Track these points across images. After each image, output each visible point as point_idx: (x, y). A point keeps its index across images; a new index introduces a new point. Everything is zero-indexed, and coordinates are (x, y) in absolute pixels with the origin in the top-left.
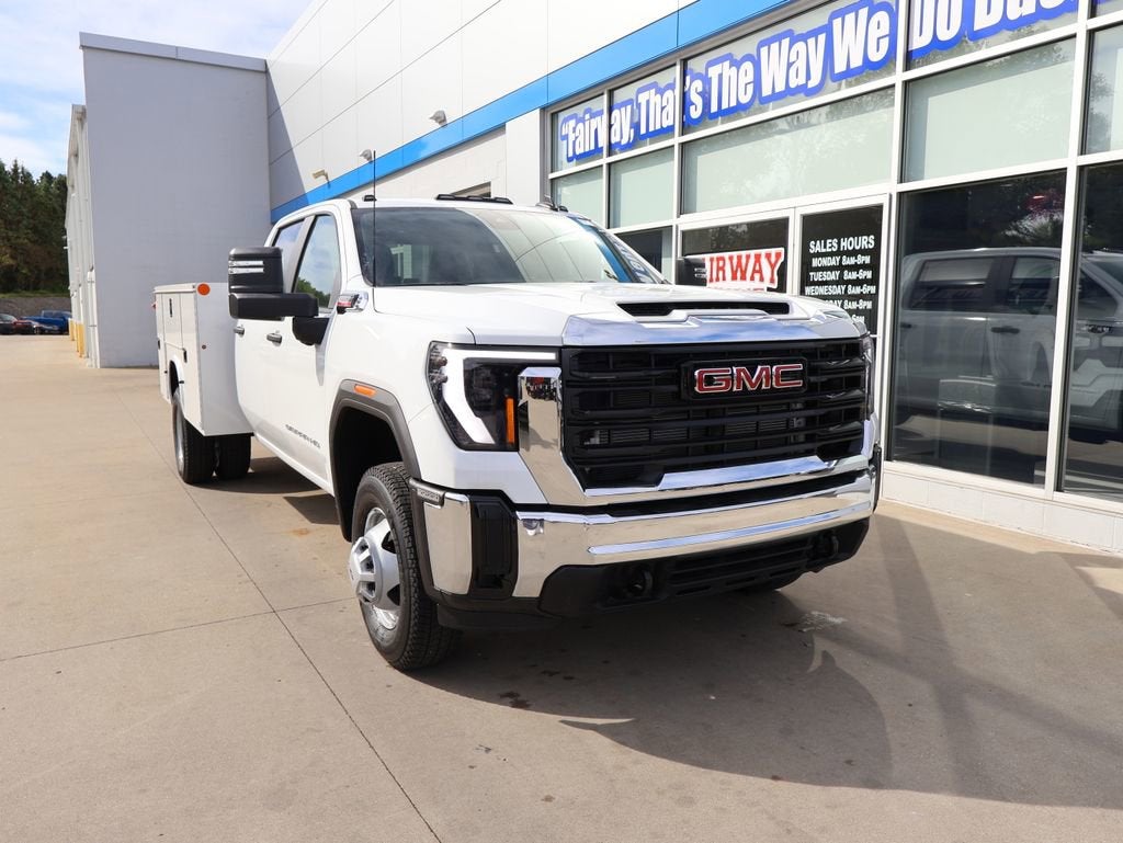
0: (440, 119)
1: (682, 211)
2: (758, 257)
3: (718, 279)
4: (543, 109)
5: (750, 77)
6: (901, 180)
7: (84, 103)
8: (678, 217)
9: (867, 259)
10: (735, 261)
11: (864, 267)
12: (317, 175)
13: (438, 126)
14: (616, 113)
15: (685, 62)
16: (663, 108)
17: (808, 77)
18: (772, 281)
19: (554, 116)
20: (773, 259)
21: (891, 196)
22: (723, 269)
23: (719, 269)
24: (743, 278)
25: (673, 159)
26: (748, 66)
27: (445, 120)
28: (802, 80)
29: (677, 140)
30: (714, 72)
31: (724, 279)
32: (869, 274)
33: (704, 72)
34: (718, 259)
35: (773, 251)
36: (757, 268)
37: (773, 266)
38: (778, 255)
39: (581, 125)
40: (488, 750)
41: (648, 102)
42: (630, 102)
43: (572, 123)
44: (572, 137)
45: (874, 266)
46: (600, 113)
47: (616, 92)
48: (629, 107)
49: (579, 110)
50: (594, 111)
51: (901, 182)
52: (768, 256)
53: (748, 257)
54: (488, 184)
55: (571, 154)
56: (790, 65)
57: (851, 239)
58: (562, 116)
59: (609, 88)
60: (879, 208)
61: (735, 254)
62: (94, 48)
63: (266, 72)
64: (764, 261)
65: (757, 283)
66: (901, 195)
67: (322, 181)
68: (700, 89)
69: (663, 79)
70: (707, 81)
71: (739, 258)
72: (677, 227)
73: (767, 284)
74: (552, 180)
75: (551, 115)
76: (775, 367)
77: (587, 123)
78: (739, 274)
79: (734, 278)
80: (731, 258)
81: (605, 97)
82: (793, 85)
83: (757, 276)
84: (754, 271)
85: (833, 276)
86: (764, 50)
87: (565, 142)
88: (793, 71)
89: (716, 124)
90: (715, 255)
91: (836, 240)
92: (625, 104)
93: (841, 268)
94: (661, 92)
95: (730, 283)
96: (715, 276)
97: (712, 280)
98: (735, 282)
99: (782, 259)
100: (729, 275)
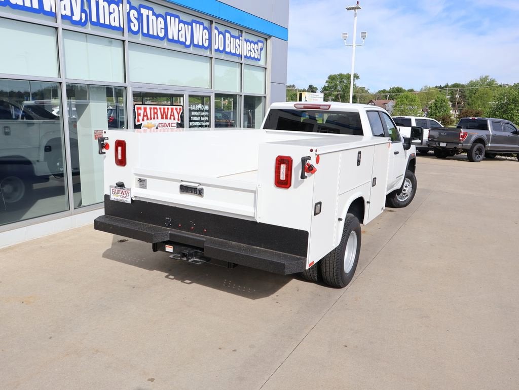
2: (172, 109)
3: (154, 118)
5: (163, 26)
9: (207, 113)
10: (162, 110)
11: (206, 116)
16: (110, 13)
17: (186, 40)
18: (178, 120)
20: (178, 111)
22: (157, 113)
23: (154, 113)
24: (167, 118)
26: (162, 20)
28: (184, 40)
30: (144, 12)
31: (157, 118)
32: (207, 118)
34: (154, 108)
35: (178, 107)
36: (172, 114)
37: (178, 114)
38: (180, 109)
45: (209, 116)
52: (176, 109)
53: (168, 109)
56: (179, 31)
61: (162, 107)
64: (175, 111)
65: (172, 121)
66: (215, 94)
68: (136, 16)
71: (164, 109)
73: (176, 121)
78: (164, 117)
79: (162, 118)
80: (160, 109)
82: (181, 40)
83: (172, 117)
84: (171, 115)
85: (198, 119)
86: (168, 17)
88: (180, 33)
90: (152, 106)
93: (200, 116)
95: (160, 121)
96: (152, 116)
97: (151, 119)
98: (163, 120)
99: (182, 111)
100: (159, 116)
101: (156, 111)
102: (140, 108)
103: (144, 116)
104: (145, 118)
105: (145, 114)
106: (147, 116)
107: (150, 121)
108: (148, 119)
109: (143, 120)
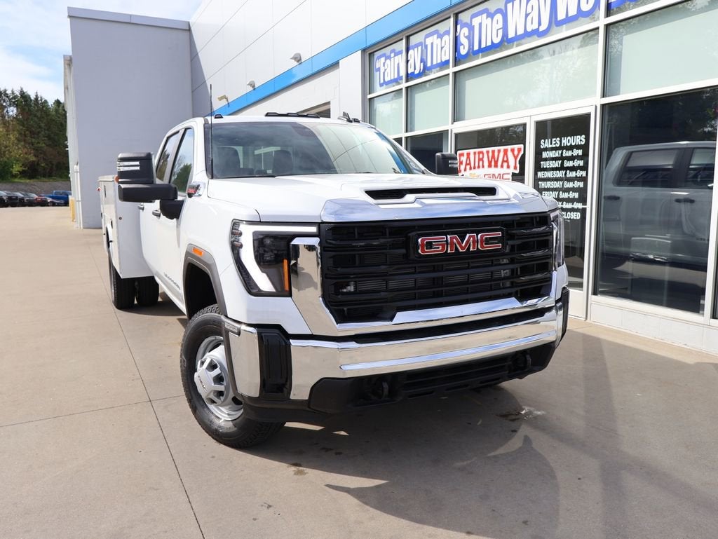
0: (298, 59)
1: (455, 120)
2: (506, 151)
3: (479, 167)
4: (364, 51)
5: (500, 25)
6: (604, 96)
7: (71, 54)
8: (452, 124)
9: (580, 152)
10: (490, 154)
11: (578, 157)
12: (221, 99)
13: (296, 63)
14: (411, 52)
15: (456, 15)
16: (442, 48)
17: (540, 24)
18: (515, 168)
19: (371, 55)
20: (516, 153)
21: (596, 107)
22: (482, 160)
23: (480, 160)
24: (496, 166)
25: (449, 84)
26: (499, 17)
27: (300, 59)
28: (535, 26)
29: (451, 70)
30: (476, 22)
31: (483, 167)
32: (581, 163)
33: (469, 22)
34: (479, 153)
35: (516, 147)
36: (505, 159)
37: (516, 158)
38: (519, 150)
39: (388, 61)
40: (269, 506)
41: (432, 44)
42: (420, 44)
43: (383, 60)
44: (382, 70)
45: (585, 156)
46: (400, 52)
47: (411, 38)
48: (420, 48)
49: (387, 51)
50: (397, 51)
51: (604, 97)
52: (513, 150)
53: (499, 151)
54: (328, 103)
55: (382, 81)
56: (527, 15)
57: (569, 138)
58: (377, 54)
59: (407, 34)
60: (588, 116)
61: (490, 149)
62: (77, 17)
63: (190, 30)
64: (510, 154)
65: (505, 170)
66: (603, 106)
67: (224, 102)
68: (467, 34)
69: (441, 27)
70: (471, 28)
71: (493, 152)
72: (451, 130)
73: (512, 170)
74: (370, 99)
75: (369, 54)
76: (479, 236)
77: (392, 59)
78: (493, 163)
79: (490, 166)
80: (488, 152)
81: (404, 41)
82: (529, 29)
83: (505, 164)
84: (503, 161)
85: (557, 164)
86: (510, 5)
87: (378, 73)
88: (529, 18)
89: (478, 58)
90: (477, 150)
91: (558, 139)
92: (417, 46)
93: (562, 158)
94: (441, 36)
95: (487, 170)
96: (477, 165)
97: (474, 168)
98: (490, 169)
99: (522, 153)
100: (486, 164)
101: (481, 156)
102: (462, 155)
103: (466, 164)
104: (468, 167)
105: (468, 162)
106: (470, 164)
107: (473, 171)
108: (470, 169)
109: (465, 170)
